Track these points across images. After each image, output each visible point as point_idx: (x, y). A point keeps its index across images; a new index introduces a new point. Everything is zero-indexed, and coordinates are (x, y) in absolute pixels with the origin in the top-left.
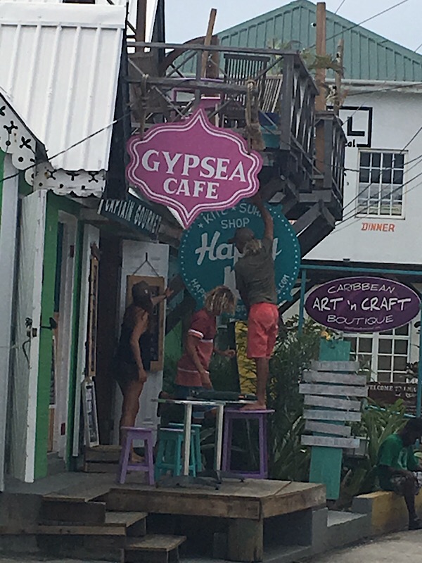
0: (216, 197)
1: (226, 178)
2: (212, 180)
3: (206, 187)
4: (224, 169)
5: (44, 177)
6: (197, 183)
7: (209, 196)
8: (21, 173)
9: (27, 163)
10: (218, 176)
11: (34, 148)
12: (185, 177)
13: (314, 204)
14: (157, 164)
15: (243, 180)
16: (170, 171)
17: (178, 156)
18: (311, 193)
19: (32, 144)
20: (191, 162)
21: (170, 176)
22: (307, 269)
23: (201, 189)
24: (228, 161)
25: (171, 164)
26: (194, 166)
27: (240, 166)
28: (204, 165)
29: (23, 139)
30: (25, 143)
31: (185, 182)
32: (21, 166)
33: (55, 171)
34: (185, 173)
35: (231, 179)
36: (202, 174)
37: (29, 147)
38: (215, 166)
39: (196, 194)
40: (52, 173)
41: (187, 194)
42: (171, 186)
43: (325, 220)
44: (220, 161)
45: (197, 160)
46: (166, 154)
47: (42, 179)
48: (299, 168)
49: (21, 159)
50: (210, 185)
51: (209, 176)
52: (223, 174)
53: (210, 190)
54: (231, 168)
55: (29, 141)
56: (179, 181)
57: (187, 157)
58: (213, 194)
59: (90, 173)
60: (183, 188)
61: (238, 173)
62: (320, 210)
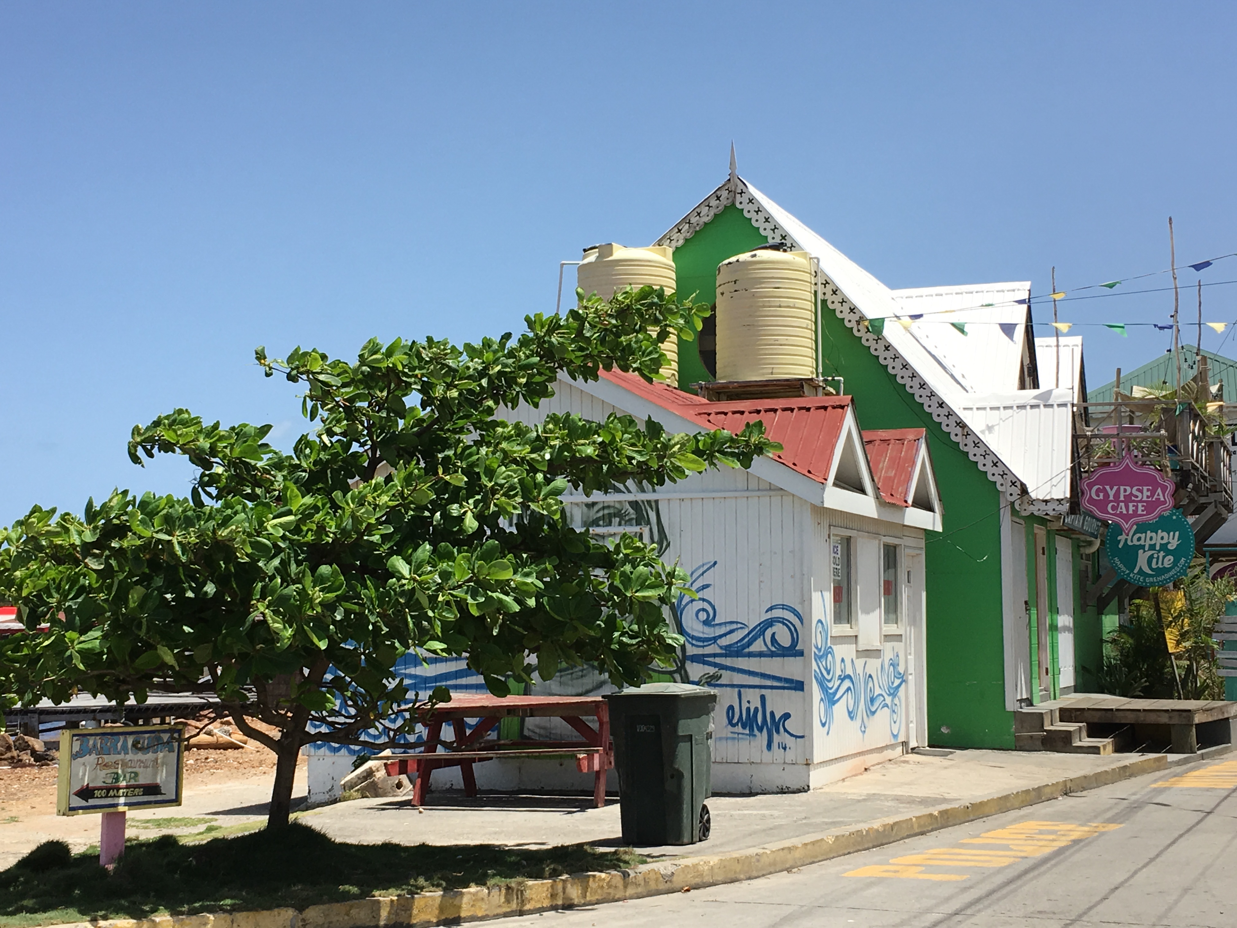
0: (1145, 513)
1: (1150, 499)
2: (1141, 501)
3: (1137, 507)
4: (1149, 494)
5: (1027, 505)
6: (1131, 505)
7: (1140, 512)
8: (1012, 504)
9: (1015, 497)
10: (1145, 499)
11: (1019, 486)
12: (1122, 501)
13: (1210, 503)
14: (1101, 495)
15: (1162, 499)
16: (1111, 498)
17: (1115, 488)
18: (1207, 496)
19: (1018, 484)
20: (1125, 490)
21: (1112, 501)
22: (1210, 552)
23: (1134, 508)
24: (1150, 488)
25: (1111, 493)
26: (1127, 493)
27: (1159, 490)
28: (1135, 492)
29: (1011, 481)
30: (1013, 484)
31: (1122, 504)
32: (1012, 499)
33: (1034, 500)
34: (1122, 498)
35: (1154, 499)
36: (1133, 498)
37: (1016, 486)
38: (1141, 491)
39: (1131, 512)
40: (1032, 502)
41: (1125, 512)
42: (1113, 508)
43: (1221, 514)
44: (1145, 488)
45: (1128, 488)
46: (1108, 488)
47: (1026, 506)
48: (1199, 481)
49: (1011, 495)
50: (1140, 505)
51: (1139, 499)
52: (1148, 497)
53: (1140, 508)
54: (1153, 493)
55: (1015, 482)
56: (1118, 505)
57: (1122, 488)
58: (1143, 511)
59: (1058, 500)
60: (1121, 509)
61: (1158, 495)
62: (1216, 507)
